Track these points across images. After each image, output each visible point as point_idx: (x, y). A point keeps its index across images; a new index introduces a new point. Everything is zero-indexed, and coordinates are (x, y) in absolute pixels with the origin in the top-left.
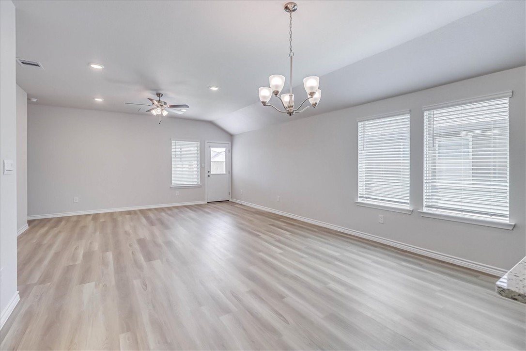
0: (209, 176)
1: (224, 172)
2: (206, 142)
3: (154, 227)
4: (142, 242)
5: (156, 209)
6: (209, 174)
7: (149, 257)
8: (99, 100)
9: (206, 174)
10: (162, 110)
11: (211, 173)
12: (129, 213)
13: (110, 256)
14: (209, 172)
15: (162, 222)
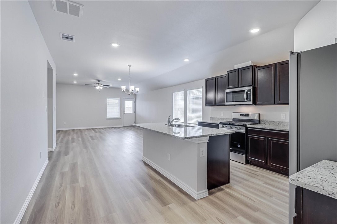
1: (132, 112)
2: (123, 98)
3: (97, 133)
4: (91, 137)
5: (99, 128)
7: (93, 139)
8: (75, 82)
9: (123, 113)
10: (100, 87)
11: (126, 113)
12: (87, 129)
13: (80, 139)
15: (100, 132)
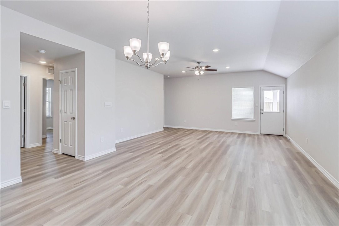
0: (262, 113)
1: (278, 111)
2: (259, 87)
6: (262, 112)
8: (184, 72)
9: (260, 112)
11: (265, 111)
14: (262, 110)
